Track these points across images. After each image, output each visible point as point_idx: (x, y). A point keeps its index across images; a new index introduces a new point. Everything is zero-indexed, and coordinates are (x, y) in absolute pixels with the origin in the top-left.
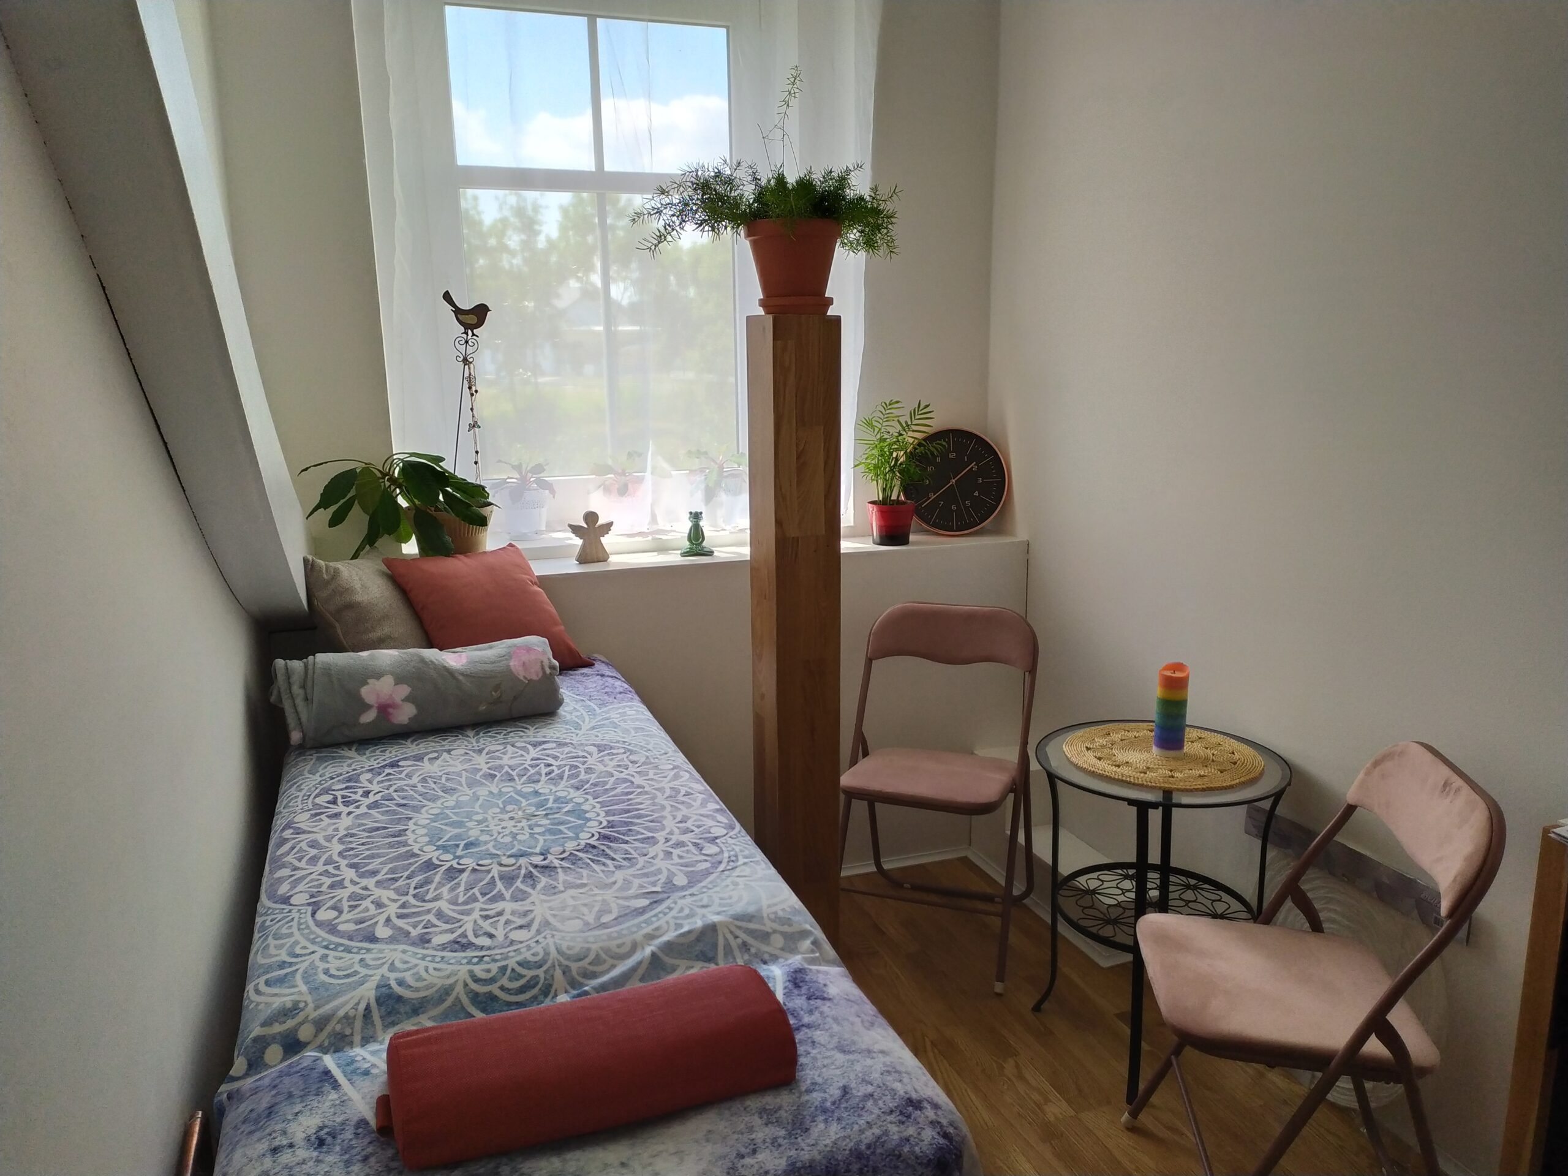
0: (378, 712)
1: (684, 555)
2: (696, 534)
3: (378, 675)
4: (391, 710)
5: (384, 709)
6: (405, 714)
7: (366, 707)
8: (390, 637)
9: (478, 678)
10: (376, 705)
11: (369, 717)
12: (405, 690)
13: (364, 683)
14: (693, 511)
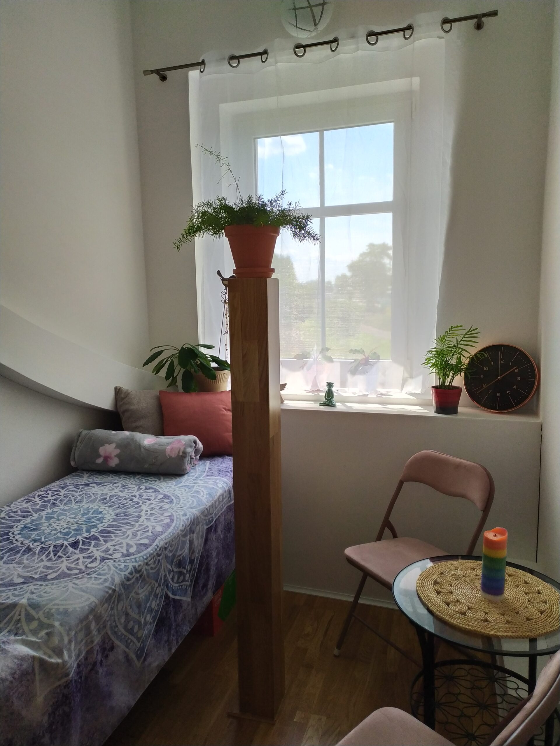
0: (104, 459)
1: (321, 405)
2: (329, 394)
3: (110, 443)
4: (109, 459)
5: (107, 459)
6: (114, 462)
7: (99, 456)
8: (141, 427)
9: (150, 451)
10: (104, 456)
11: (100, 461)
12: (118, 451)
13: (103, 445)
14: (329, 382)
